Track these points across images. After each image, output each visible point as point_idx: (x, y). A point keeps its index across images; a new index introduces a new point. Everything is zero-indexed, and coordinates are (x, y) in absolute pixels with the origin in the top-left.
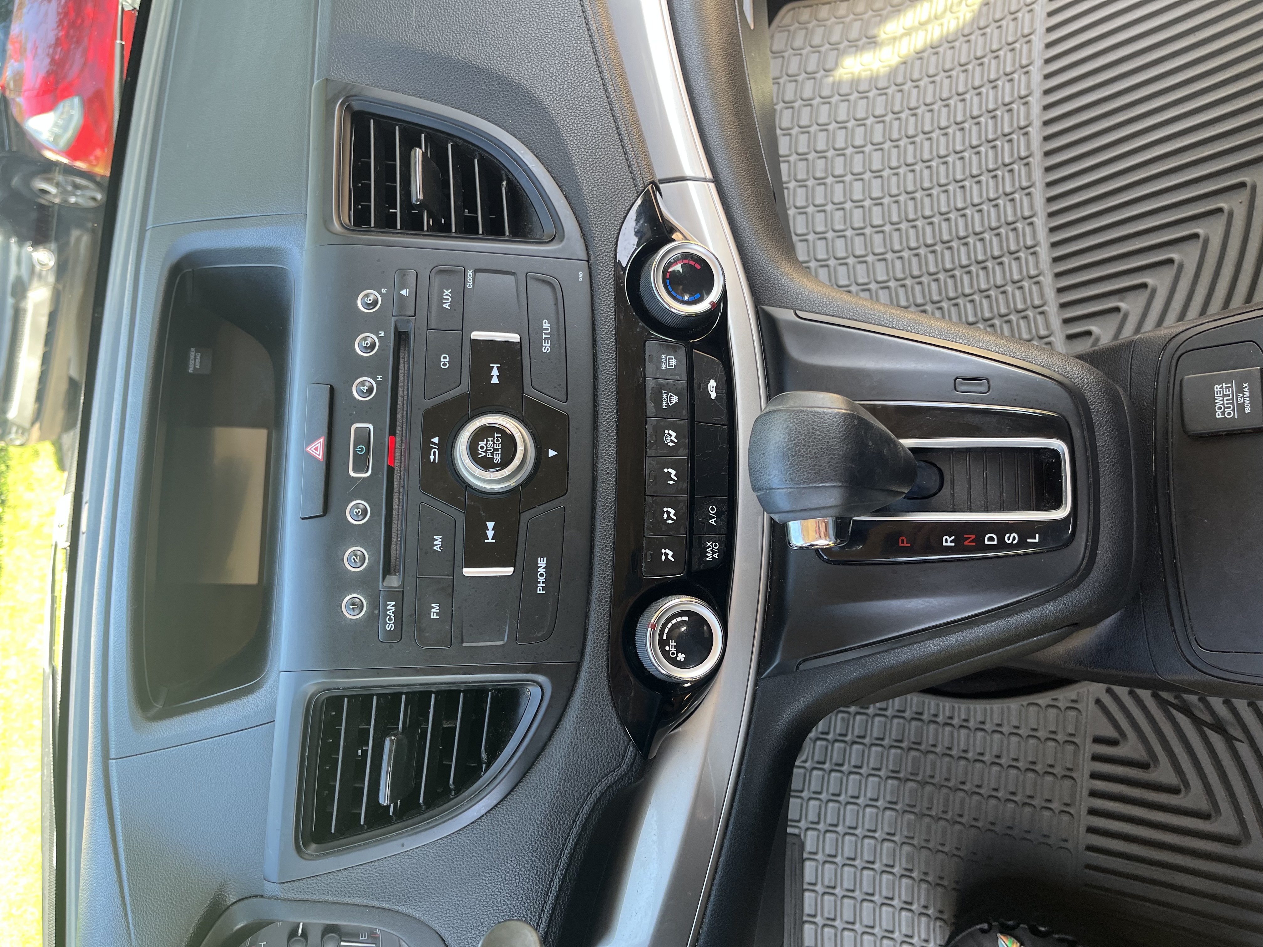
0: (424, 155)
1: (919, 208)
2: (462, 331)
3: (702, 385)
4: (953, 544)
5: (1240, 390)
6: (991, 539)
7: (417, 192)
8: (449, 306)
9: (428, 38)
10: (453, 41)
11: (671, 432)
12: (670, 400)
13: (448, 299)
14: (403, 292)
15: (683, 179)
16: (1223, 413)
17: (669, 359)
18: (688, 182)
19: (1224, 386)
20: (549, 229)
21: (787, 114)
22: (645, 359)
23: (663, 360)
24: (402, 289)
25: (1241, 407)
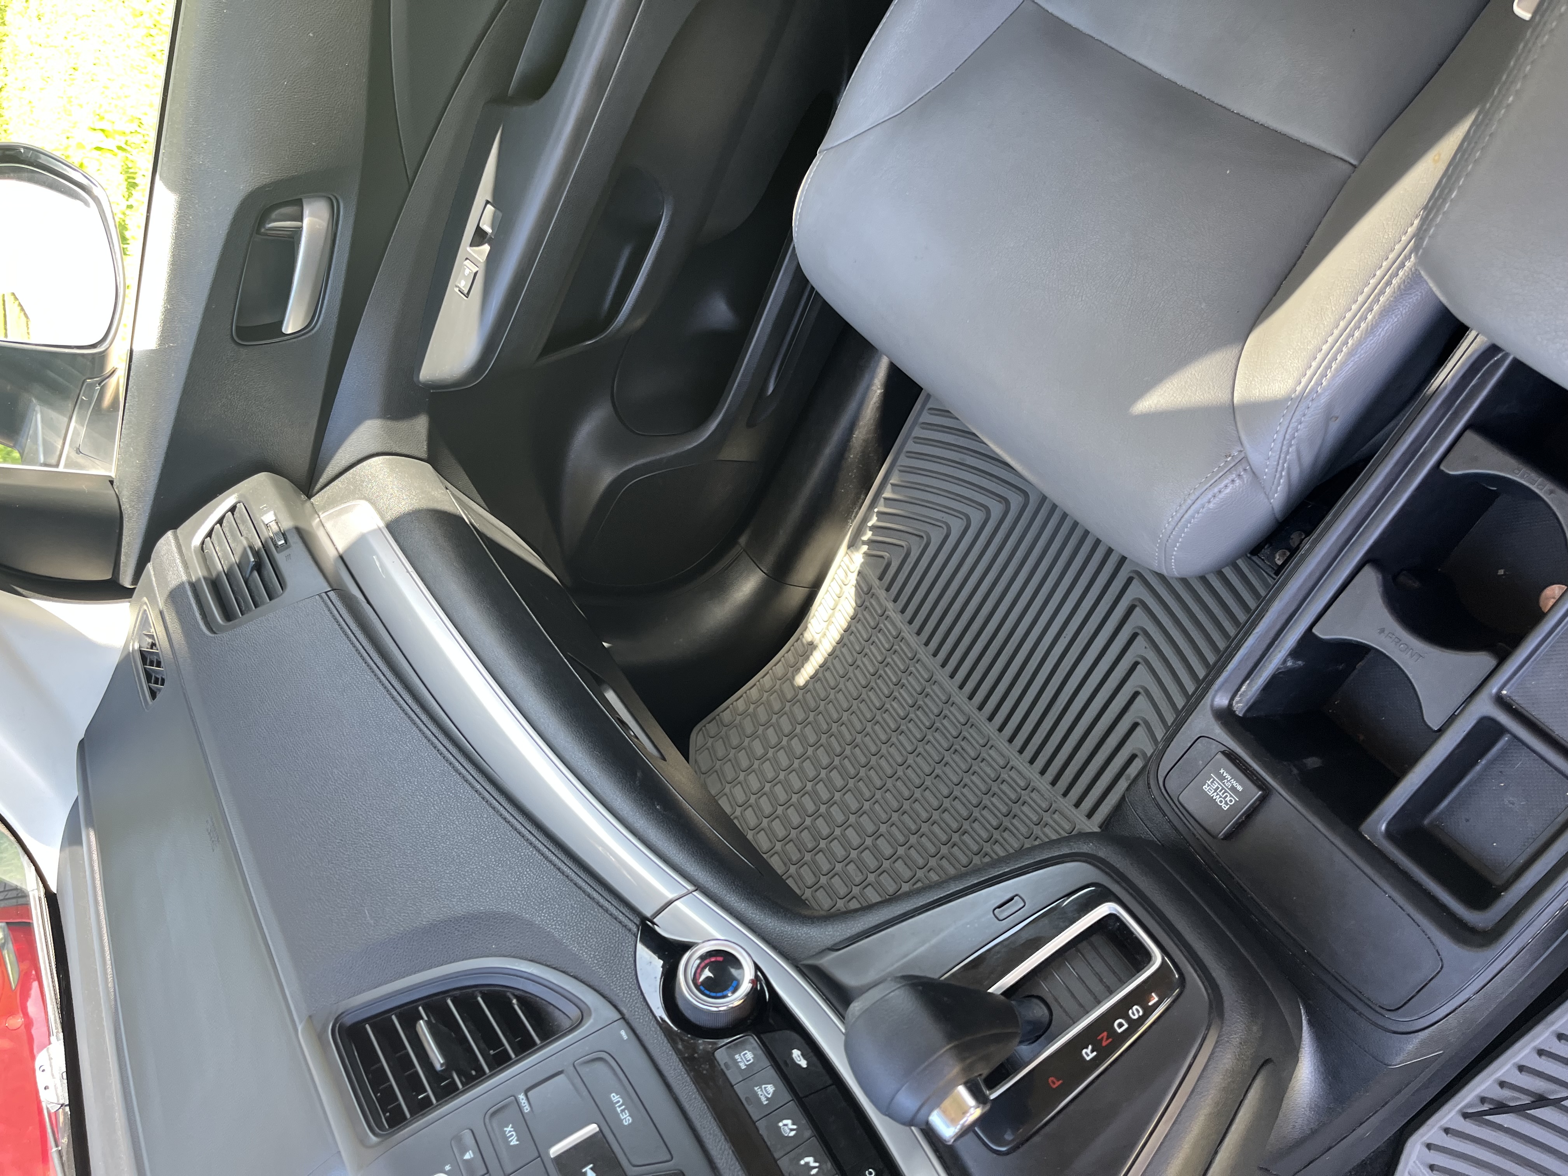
0: (428, 1023)
1: (915, 817)
2: (540, 1156)
3: (788, 1061)
4: (1095, 1053)
5: (1222, 778)
6: (1120, 1025)
7: (438, 1059)
8: (517, 1140)
9: (388, 925)
10: (412, 913)
11: (785, 1122)
12: (767, 1092)
13: (512, 1135)
14: (468, 1156)
15: (670, 903)
16: (1226, 803)
17: (744, 1055)
18: (676, 903)
19: (1209, 782)
20: (574, 1013)
21: (749, 813)
22: (722, 1070)
23: (739, 1060)
24: (463, 1153)
25: (1233, 789)
